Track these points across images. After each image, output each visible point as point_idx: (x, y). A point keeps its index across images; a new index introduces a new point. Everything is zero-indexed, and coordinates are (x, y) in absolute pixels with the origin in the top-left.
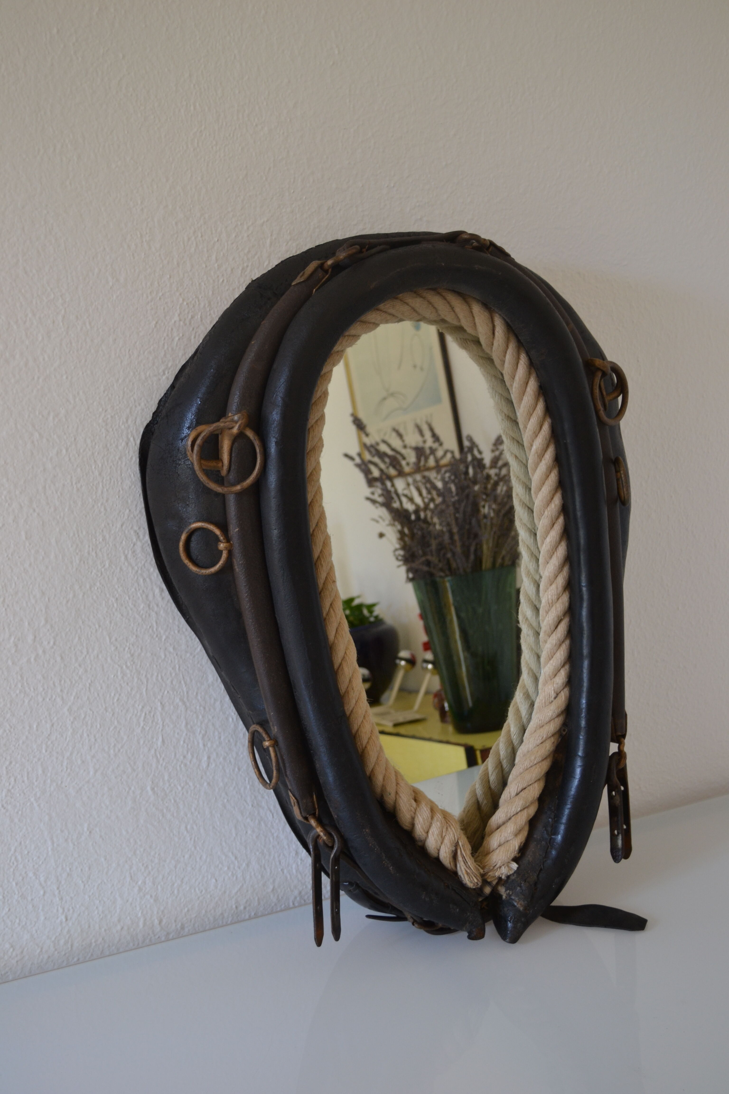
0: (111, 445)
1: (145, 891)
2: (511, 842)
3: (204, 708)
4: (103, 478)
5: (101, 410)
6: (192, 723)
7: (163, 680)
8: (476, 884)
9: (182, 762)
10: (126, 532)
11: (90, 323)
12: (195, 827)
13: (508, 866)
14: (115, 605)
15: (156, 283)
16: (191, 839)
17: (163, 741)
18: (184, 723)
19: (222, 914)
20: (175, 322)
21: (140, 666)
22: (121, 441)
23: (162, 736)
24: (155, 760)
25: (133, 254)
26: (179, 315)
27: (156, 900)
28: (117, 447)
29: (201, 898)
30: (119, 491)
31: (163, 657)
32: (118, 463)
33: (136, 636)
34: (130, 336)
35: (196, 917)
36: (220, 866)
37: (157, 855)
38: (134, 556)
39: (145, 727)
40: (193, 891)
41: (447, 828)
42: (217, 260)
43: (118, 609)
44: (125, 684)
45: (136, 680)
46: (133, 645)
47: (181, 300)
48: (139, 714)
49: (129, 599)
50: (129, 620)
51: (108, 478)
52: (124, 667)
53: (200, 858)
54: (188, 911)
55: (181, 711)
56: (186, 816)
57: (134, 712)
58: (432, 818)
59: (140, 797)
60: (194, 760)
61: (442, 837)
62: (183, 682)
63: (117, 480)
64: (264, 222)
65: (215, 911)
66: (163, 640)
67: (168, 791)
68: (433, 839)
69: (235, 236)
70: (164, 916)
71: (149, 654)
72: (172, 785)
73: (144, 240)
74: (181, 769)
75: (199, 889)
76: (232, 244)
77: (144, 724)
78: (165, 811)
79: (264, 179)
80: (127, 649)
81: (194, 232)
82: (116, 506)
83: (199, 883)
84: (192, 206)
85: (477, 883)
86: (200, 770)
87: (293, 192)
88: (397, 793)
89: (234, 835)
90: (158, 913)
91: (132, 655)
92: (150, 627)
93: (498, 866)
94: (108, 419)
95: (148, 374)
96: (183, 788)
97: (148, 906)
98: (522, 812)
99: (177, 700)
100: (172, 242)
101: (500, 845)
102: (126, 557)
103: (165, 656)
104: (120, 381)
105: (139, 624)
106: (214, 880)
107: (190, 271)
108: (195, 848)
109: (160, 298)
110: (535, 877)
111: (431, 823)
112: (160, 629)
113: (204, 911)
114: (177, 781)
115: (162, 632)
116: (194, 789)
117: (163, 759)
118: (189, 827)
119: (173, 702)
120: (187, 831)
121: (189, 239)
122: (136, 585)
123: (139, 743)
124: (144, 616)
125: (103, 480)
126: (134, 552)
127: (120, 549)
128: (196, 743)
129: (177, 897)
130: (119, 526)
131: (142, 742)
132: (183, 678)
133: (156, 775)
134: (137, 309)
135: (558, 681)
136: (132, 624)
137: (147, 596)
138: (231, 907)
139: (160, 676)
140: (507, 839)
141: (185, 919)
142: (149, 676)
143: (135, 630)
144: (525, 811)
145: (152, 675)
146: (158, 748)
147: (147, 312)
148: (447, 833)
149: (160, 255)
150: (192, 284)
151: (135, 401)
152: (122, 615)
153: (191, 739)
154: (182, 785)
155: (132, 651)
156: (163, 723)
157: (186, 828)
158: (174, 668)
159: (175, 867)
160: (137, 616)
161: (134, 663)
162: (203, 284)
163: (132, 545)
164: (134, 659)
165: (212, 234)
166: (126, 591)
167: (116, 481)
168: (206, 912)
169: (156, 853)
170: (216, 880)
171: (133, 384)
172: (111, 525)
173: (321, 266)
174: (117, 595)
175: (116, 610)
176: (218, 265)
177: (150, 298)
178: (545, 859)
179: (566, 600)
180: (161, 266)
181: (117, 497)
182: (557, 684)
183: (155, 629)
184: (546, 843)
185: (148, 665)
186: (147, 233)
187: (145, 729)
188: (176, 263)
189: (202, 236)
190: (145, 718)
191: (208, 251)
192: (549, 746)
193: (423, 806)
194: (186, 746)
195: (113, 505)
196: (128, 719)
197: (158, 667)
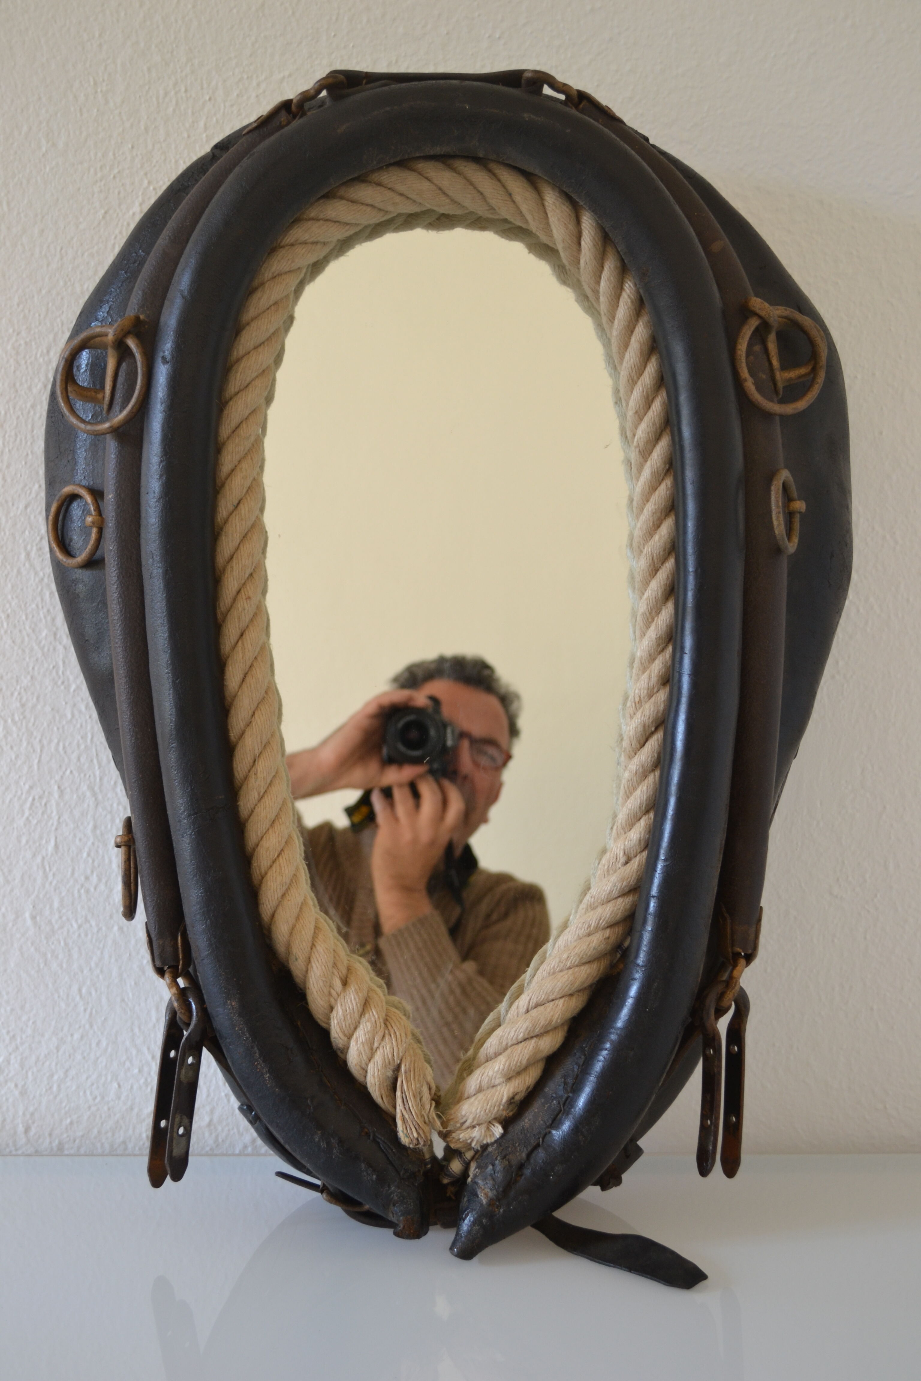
0: (21, 384)
1: (7, 1075)
2: (499, 1088)
4: (6, 432)
5: (11, 331)
6: (103, 828)
7: (65, 752)
8: (415, 1142)
9: (82, 886)
10: (32, 517)
11: (8, 204)
12: (93, 993)
13: (488, 1128)
14: (5, 625)
15: (111, 154)
16: (85, 1010)
17: (56, 846)
18: (91, 826)
19: (124, 1142)
20: (134, 214)
21: (34, 725)
22: (36, 381)
23: (56, 838)
24: (41, 873)
25: (81, 110)
26: (141, 205)
27: (23, 1093)
28: (30, 388)
29: (93, 1109)
30: (27, 454)
31: (69, 716)
32: (29, 412)
33: (32, 678)
34: (65, 228)
35: (83, 1136)
36: (128, 1064)
37: (31, 1022)
38: (40, 556)
39: (31, 818)
40: (81, 1094)
41: (384, 1036)
42: (206, 128)
43: (9, 632)
44: (9, 747)
45: (25, 744)
46: (25, 690)
47: (146, 182)
48: (24, 797)
49: (27, 619)
50: (24, 651)
51: (13, 433)
52: (10, 721)
53: (98, 1044)
54: (71, 1123)
55: (89, 805)
56: (82, 972)
57: (16, 792)
58: (362, 1014)
59: (13, 925)
60: (102, 887)
61: (372, 1049)
62: (95, 761)
63: (26, 438)
64: (284, 78)
65: (113, 1135)
66: (72, 690)
67: (56, 927)
68: (356, 1048)
69: (238, 95)
70: (33, 1123)
71: (48, 709)
72: (64, 918)
73: (99, 90)
74: (80, 896)
75: (91, 1094)
76: (232, 106)
77: (30, 815)
78: (49, 956)
79: (290, 12)
80: (16, 694)
81: (175, 84)
82: (21, 476)
83: (93, 1084)
84: (174, 46)
85: (417, 1139)
86: (109, 904)
87: (335, 35)
88: (309, 961)
89: (154, 1019)
90: (24, 1114)
91: (23, 706)
92: (54, 667)
93: (467, 1124)
94: (20, 345)
95: (85, 287)
96: (80, 927)
97: (11, 1100)
98: (527, 1042)
99: (84, 788)
100: (140, 96)
101: (480, 1090)
102: (28, 555)
103: (73, 716)
104: (44, 292)
105: (37, 660)
106: (115, 1085)
107: (164, 141)
108: (91, 1026)
109: (114, 177)
110: (524, 1155)
111: (359, 1023)
112: (68, 672)
113: (95, 1131)
114: (72, 913)
115: (71, 678)
116: (98, 932)
117: (54, 875)
118: (84, 990)
119: (77, 789)
120: (81, 996)
121: (166, 94)
122: (39, 599)
123: (19, 841)
124: (46, 649)
125: (4, 436)
126: (40, 549)
127: (21, 541)
128: (107, 861)
129: (55, 1097)
130: (21, 506)
131: (24, 841)
132: (97, 755)
133: (41, 896)
134: (79, 189)
135: (632, 836)
136: (27, 659)
137: (53, 620)
138: (140, 1134)
139: (61, 744)
140: (492, 1081)
141: (65, 1135)
142: (45, 742)
143: (30, 668)
144: (533, 1041)
145: (50, 741)
146: (47, 855)
147: (93, 195)
148: (382, 1044)
149: (120, 113)
150: (165, 160)
151: (62, 324)
152: (14, 642)
153: (101, 852)
154: (80, 921)
155: (24, 699)
156: (59, 818)
157: (80, 990)
158: (84, 737)
159: (58, 1049)
160: (36, 648)
161: (24, 717)
163: (38, 538)
164: (25, 711)
165: (202, 88)
166: (23, 606)
167: (23, 438)
168: (99, 1132)
169: (29, 1020)
170: (119, 1086)
171: (62, 299)
172: (10, 504)
173: (287, 106)
174: (9, 611)
175: (6, 632)
176: (207, 136)
177: (99, 175)
178: (549, 1129)
179: (663, 699)
180: (121, 129)
181: (23, 463)
182: (631, 841)
183: (60, 673)
184: (559, 1103)
185: (45, 724)
186: (103, 80)
187: (30, 822)
188: (143, 128)
189: (186, 91)
190: (32, 804)
191: (193, 113)
192: (597, 941)
193: (351, 991)
194: (90, 861)
195: (15, 474)
196: (7, 801)
197: (61, 730)
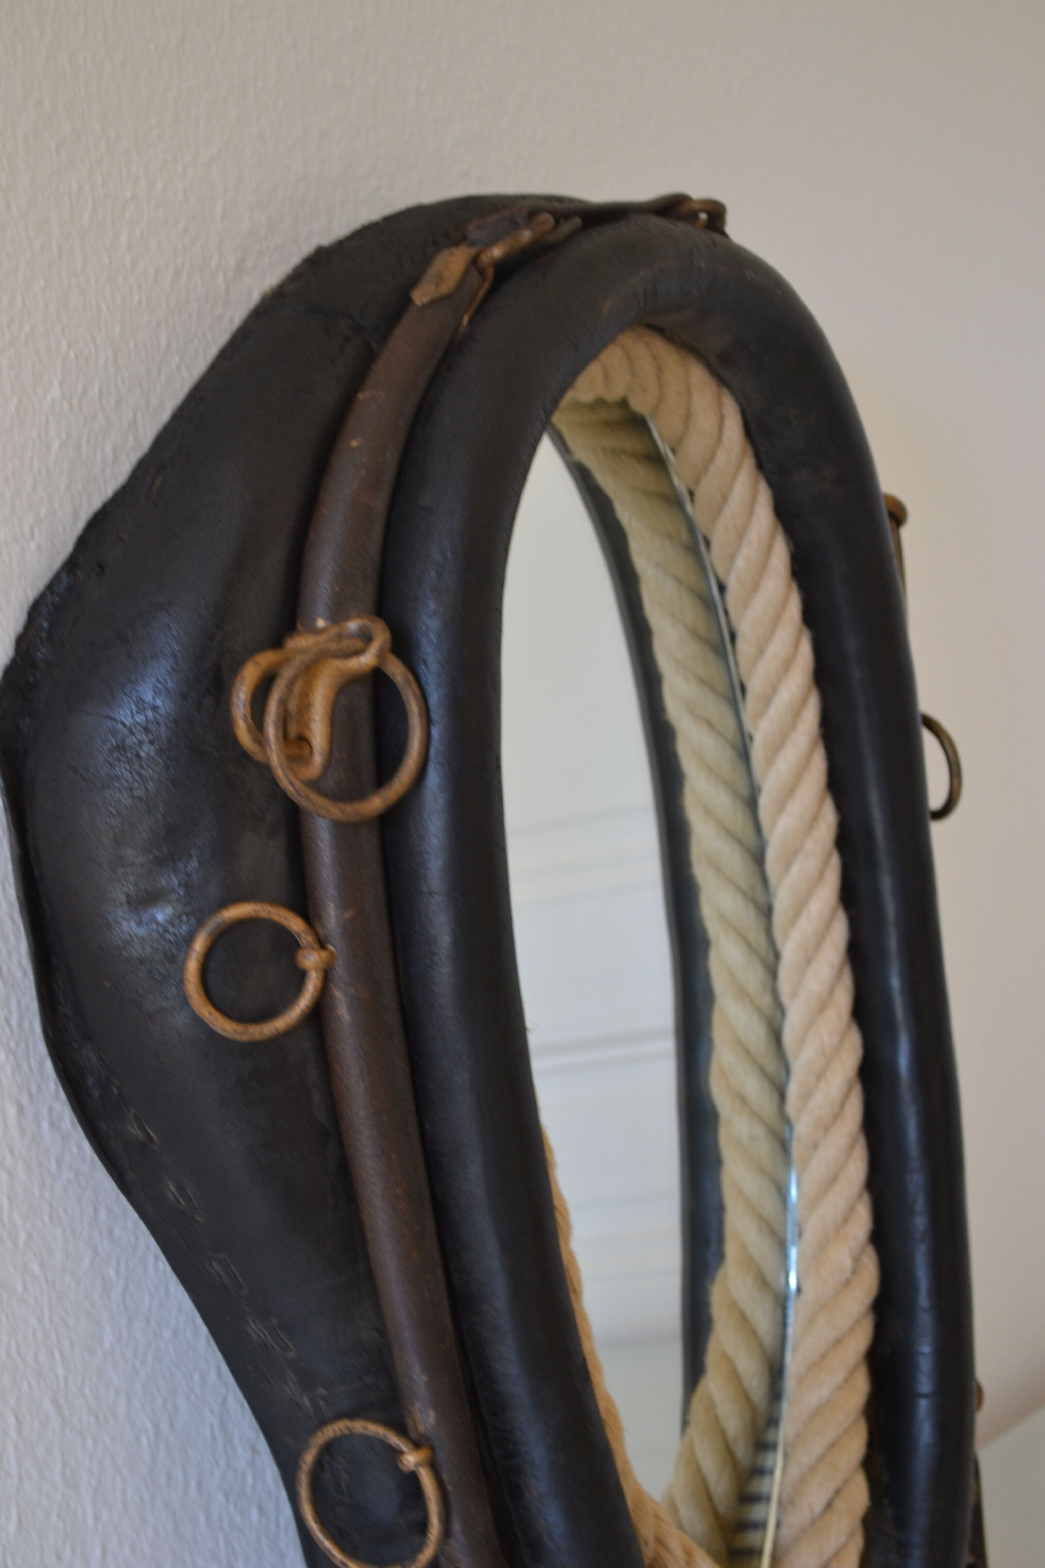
3: (97, 1417)
64: (212, 158)
69: (163, 189)
76: (157, 207)
81: (90, 173)
84: (85, 106)
87: (262, 88)
100: (49, 196)
107: (82, 271)
109: (26, 339)
119: (38, 1411)
121: (80, 190)
128: (80, 1515)
132: (58, 1341)
149: (26, 226)
150: (85, 304)
153: (72, 1505)
156: (20, 1470)
162: (104, 307)
165: (121, 179)
173: (475, 261)
176: (131, 260)
177: (7, 336)
180: (29, 255)
